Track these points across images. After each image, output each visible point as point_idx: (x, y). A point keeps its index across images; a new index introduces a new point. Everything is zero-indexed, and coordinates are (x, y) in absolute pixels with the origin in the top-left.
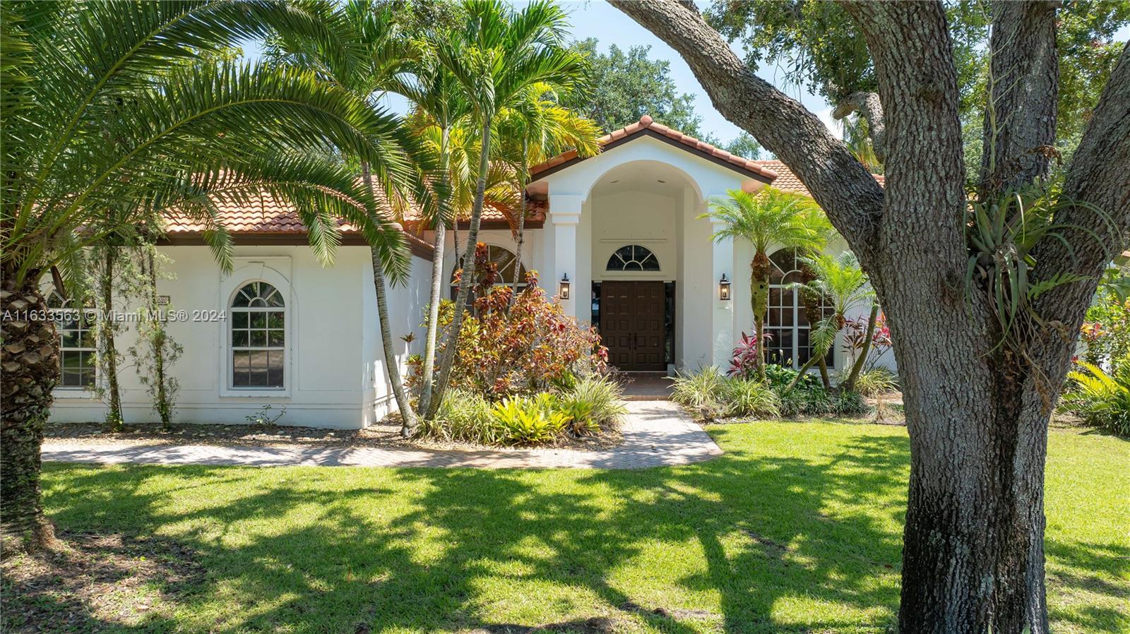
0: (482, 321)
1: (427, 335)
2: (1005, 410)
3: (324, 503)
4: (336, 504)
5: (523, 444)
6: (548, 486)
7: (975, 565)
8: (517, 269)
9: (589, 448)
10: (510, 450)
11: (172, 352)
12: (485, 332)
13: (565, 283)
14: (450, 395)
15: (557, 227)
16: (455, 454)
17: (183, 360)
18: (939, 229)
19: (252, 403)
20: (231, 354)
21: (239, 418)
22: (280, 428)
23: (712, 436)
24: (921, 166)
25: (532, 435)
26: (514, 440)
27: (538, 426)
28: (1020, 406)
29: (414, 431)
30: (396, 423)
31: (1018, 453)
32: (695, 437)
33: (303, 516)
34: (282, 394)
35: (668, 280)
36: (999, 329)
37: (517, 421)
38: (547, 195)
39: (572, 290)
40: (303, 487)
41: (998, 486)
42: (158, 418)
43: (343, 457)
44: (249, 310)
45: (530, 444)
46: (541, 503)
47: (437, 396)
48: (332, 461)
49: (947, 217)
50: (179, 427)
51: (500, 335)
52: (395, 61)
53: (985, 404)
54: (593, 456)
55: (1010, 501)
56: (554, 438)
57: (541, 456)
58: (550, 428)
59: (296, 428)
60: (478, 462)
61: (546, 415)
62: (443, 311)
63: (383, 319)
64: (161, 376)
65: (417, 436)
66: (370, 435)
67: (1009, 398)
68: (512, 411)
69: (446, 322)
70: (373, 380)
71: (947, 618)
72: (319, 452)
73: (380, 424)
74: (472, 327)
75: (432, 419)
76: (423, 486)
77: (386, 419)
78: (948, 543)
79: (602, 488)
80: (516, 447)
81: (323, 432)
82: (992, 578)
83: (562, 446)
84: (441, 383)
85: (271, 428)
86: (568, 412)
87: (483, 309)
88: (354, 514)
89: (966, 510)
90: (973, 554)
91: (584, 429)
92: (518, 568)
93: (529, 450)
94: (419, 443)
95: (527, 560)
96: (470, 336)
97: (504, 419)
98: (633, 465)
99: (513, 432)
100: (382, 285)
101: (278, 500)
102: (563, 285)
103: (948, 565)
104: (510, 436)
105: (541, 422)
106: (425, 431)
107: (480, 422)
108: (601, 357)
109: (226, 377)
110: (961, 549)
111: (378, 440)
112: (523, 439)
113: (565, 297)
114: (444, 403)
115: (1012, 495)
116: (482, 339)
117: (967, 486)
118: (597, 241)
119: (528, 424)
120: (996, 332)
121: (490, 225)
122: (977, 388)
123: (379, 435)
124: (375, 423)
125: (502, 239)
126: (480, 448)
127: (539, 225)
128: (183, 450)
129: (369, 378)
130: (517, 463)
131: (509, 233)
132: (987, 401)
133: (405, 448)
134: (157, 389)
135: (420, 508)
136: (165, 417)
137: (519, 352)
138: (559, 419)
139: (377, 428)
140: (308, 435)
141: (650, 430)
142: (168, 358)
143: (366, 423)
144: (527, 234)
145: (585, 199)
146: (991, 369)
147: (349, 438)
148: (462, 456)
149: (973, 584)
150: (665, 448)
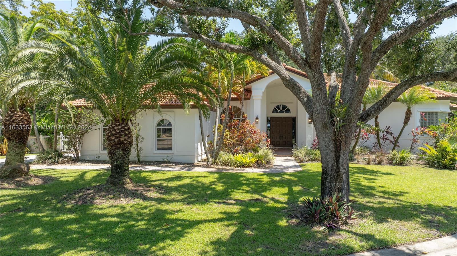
0: (230, 131)
1: (214, 134)
2: (337, 150)
3: (190, 179)
4: (194, 179)
5: (243, 167)
6: (250, 176)
7: (331, 181)
8: (242, 114)
9: (262, 168)
10: (239, 168)
11: (141, 139)
12: (231, 134)
13: (257, 118)
14: (221, 153)
15: (254, 100)
16: (223, 169)
17: (144, 142)
18: (322, 114)
19: (163, 155)
20: (156, 141)
21: (160, 160)
22: (172, 162)
23: (301, 166)
24: (318, 102)
25: (245, 164)
26: (240, 166)
27: (247, 162)
28: (341, 149)
29: (211, 163)
30: (205, 161)
31: (340, 159)
32: (296, 166)
33: (187, 181)
34: (171, 152)
35: (293, 116)
36: (336, 134)
37: (241, 160)
38: (251, 89)
39: (259, 120)
40: (184, 175)
41: (336, 165)
42: (136, 159)
43: (192, 169)
44: (162, 127)
45: (245, 167)
46: (248, 179)
47: (218, 153)
48: (189, 170)
49: (324, 112)
50: (143, 162)
51: (235, 135)
52: (206, 56)
53: (333, 149)
54: (263, 170)
55: (339, 168)
56: (252, 165)
57: (248, 170)
58: (251, 162)
59: (176, 162)
60: (230, 171)
61: (250, 159)
62: (219, 127)
63: (202, 130)
64: (138, 147)
65: (212, 164)
66: (197, 164)
67: (338, 148)
68: (239, 157)
69: (219, 131)
70: (198, 148)
71: (326, 192)
72: (185, 168)
73: (200, 162)
74: (228, 133)
75: (216, 159)
76: (216, 176)
77: (201, 161)
78: (326, 177)
79: (265, 177)
80: (241, 168)
81: (184, 164)
82: (334, 184)
83: (255, 168)
84: (218, 149)
85: (169, 162)
86: (256, 158)
87: (230, 127)
88: (199, 181)
89: (330, 170)
90: (331, 179)
91: (262, 163)
92: (241, 191)
93: (245, 168)
94: (212, 166)
95: (243, 190)
96: (227, 135)
97: (237, 160)
98: (274, 172)
99: (240, 164)
100: (202, 120)
101: (179, 178)
102: (256, 119)
103: (326, 181)
104: (239, 165)
105: (248, 160)
106: (214, 163)
107: (230, 161)
108: (267, 142)
109: (155, 147)
110: (329, 178)
111: (201, 166)
112: (243, 166)
113: (257, 123)
114: (220, 155)
115: (339, 167)
116: (230, 136)
117: (330, 165)
118: (268, 104)
119: (244, 161)
120: (335, 135)
121: (233, 99)
122: (332, 145)
123: (200, 165)
124: (198, 161)
125: (237, 104)
126: (230, 168)
127: (249, 99)
128: (147, 167)
129: (197, 148)
130: (241, 171)
131: (239, 101)
132: (334, 148)
133: (209, 167)
134: (137, 150)
135: (216, 180)
136: (139, 159)
137: (242, 140)
138: (254, 160)
139: (199, 163)
140: (179, 164)
141: (283, 165)
142: (140, 141)
143: (196, 161)
144: (244, 102)
145: (264, 91)
146: (334, 142)
147: (191, 165)
148: (226, 170)
149: (331, 185)
150: (285, 169)
